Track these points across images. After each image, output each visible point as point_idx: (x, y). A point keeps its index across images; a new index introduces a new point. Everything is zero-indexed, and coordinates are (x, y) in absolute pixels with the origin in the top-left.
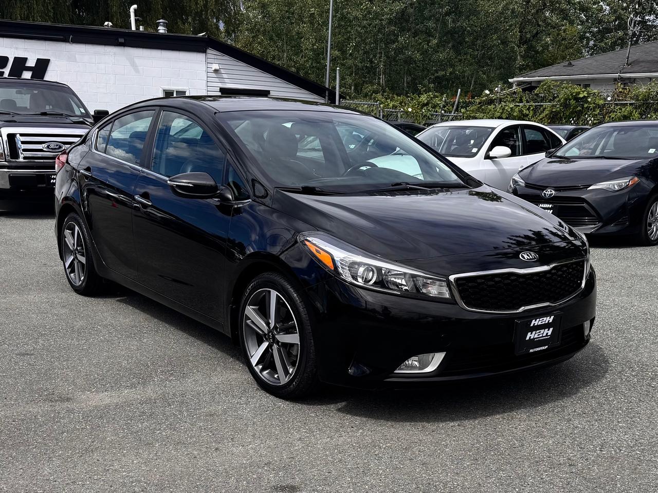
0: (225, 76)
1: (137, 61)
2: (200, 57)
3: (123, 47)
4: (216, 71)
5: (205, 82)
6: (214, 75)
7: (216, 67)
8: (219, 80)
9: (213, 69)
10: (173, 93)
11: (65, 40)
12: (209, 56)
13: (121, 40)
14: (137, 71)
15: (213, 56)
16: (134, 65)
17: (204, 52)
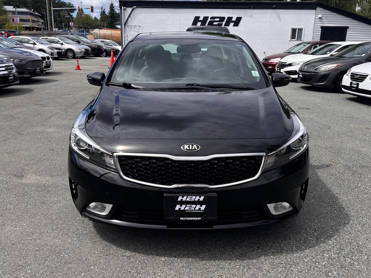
0: (324, 20)
1: (281, 15)
2: (312, 12)
3: (275, 10)
4: (320, 18)
5: (313, 24)
6: (319, 20)
7: (320, 16)
8: (321, 22)
9: (319, 17)
10: (296, 30)
11: (249, 8)
12: (317, 11)
13: (274, 6)
14: (280, 20)
15: (319, 11)
16: (279, 17)
17: (315, 9)
